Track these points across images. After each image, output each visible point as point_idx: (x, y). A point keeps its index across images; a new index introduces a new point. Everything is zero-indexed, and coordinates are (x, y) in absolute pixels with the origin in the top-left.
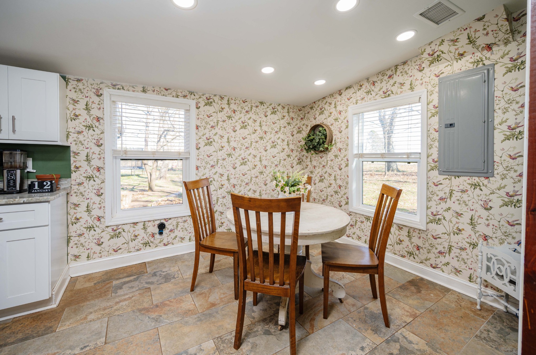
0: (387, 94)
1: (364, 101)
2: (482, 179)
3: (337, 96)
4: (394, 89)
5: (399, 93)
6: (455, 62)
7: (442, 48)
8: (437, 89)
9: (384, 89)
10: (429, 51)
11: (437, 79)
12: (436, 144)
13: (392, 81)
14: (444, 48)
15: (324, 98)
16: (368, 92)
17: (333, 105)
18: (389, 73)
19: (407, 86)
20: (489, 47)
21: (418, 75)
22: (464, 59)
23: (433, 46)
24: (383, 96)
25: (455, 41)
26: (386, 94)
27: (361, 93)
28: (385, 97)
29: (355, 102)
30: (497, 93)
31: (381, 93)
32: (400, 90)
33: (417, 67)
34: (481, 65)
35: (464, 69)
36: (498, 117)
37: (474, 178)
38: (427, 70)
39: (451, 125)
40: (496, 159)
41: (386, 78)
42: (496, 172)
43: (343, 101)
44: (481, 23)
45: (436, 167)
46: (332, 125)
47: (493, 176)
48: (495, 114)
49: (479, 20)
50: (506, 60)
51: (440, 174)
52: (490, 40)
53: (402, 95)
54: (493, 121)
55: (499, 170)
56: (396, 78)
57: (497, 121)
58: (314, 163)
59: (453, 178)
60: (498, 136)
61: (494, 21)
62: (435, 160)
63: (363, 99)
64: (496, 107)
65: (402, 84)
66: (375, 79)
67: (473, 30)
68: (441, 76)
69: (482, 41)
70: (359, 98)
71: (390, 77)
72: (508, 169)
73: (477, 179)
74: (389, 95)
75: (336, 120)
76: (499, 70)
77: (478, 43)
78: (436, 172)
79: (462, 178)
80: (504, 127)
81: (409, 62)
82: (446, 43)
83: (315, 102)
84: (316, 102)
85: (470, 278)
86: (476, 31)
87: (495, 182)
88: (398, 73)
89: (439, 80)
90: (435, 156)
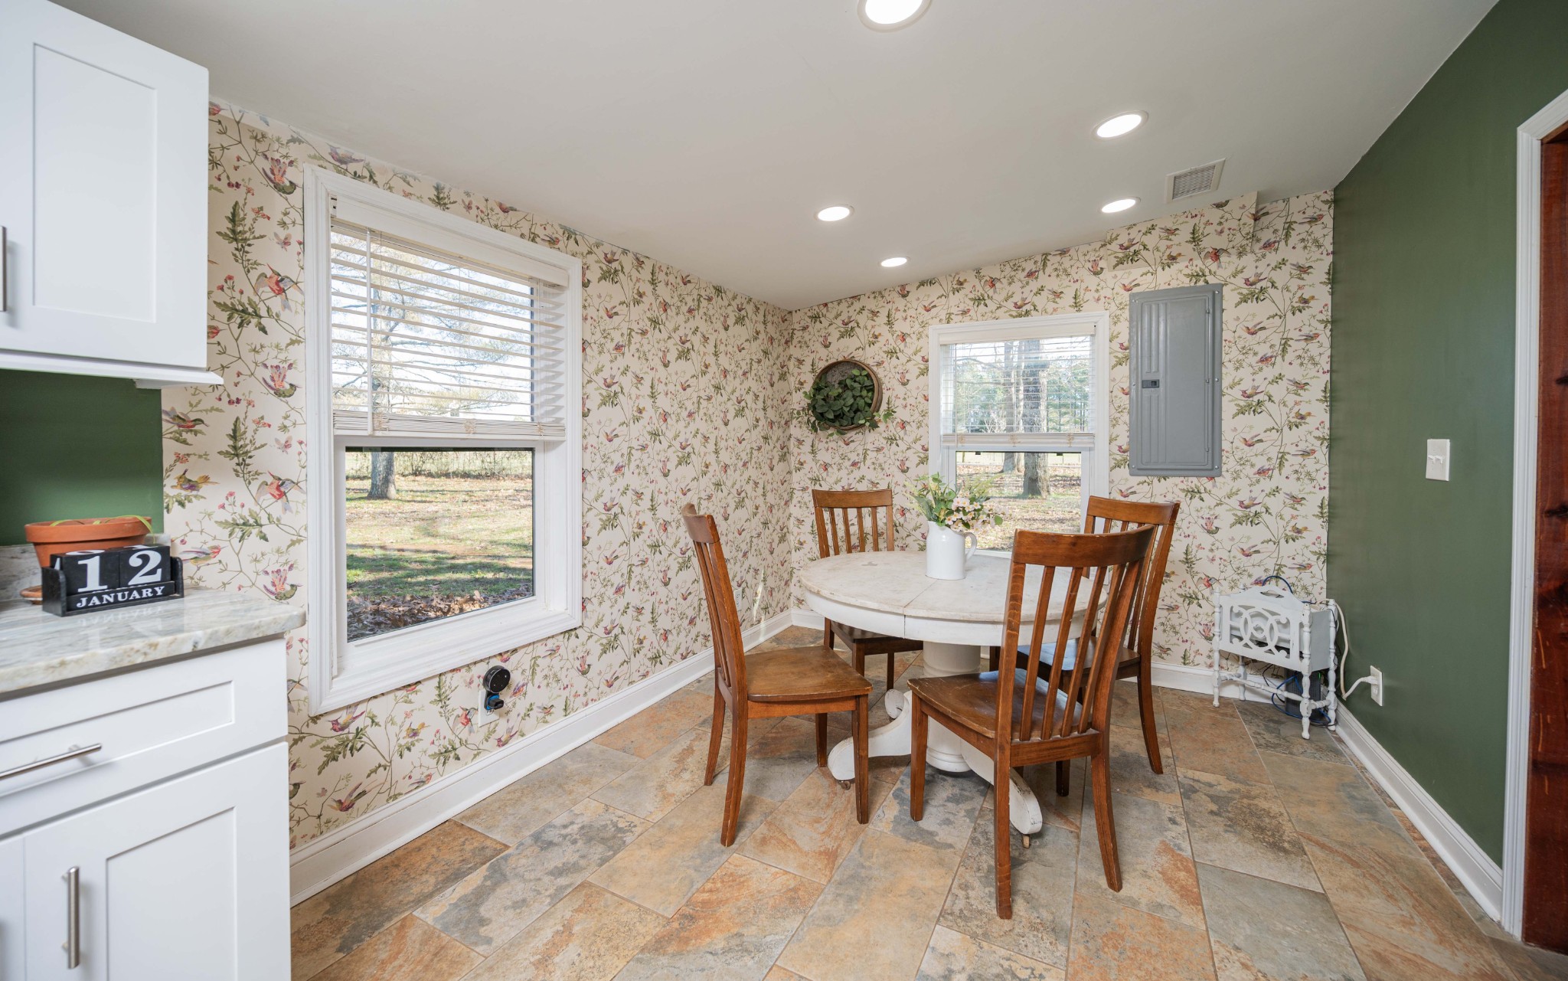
0: (1024, 308)
1: (967, 318)
2: (1204, 480)
3: (895, 296)
4: (1041, 301)
5: (1050, 310)
6: (1160, 269)
7: (1147, 240)
8: (1126, 314)
9: (1017, 298)
10: (1124, 239)
11: (1127, 294)
12: (1126, 417)
13: (1034, 285)
14: (1151, 240)
15: (856, 297)
16: (979, 300)
17: (882, 319)
18: (1029, 266)
19: (1068, 299)
20: (1216, 255)
21: (1092, 281)
22: (1175, 267)
23: (1134, 233)
24: (1014, 314)
25: (1171, 232)
26: (1022, 310)
27: (959, 300)
28: (1020, 316)
29: (943, 316)
30: (1227, 335)
31: (1010, 305)
32: (1051, 306)
33: (1089, 265)
34: (1201, 283)
35: (1174, 284)
36: (1228, 375)
37: (1190, 479)
38: (1107, 275)
39: (1155, 384)
40: (1225, 445)
41: (1021, 275)
42: (1224, 468)
43: (911, 312)
44: (1219, 212)
45: (1125, 460)
46: (879, 364)
47: (1220, 475)
48: (1224, 370)
49: (1219, 206)
50: (1239, 281)
51: (1131, 475)
52: (1220, 242)
53: (1054, 316)
54: (1220, 380)
55: (1229, 464)
56: (1043, 279)
57: (1226, 382)
58: (824, 456)
59: (1155, 480)
60: (1228, 407)
61: (1237, 214)
62: (1124, 447)
63: (965, 313)
64: (1225, 358)
65: (1057, 295)
66: (996, 274)
67: (1204, 220)
68: (1136, 290)
69: (1209, 243)
70: (954, 310)
71: (1030, 274)
72: (1242, 462)
73: (1195, 480)
74: (1027, 313)
75: (892, 353)
76: (1230, 297)
77: (1203, 244)
78: (1124, 471)
79: (1171, 481)
80: (1237, 392)
81: (1072, 252)
82: (1156, 233)
83: (826, 305)
84: (830, 305)
85: (1184, 658)
86: (1208, 223)
87: (1223, 485)
88: (1049, 269)
89: (1132, 296)
90: (1123, 441)
